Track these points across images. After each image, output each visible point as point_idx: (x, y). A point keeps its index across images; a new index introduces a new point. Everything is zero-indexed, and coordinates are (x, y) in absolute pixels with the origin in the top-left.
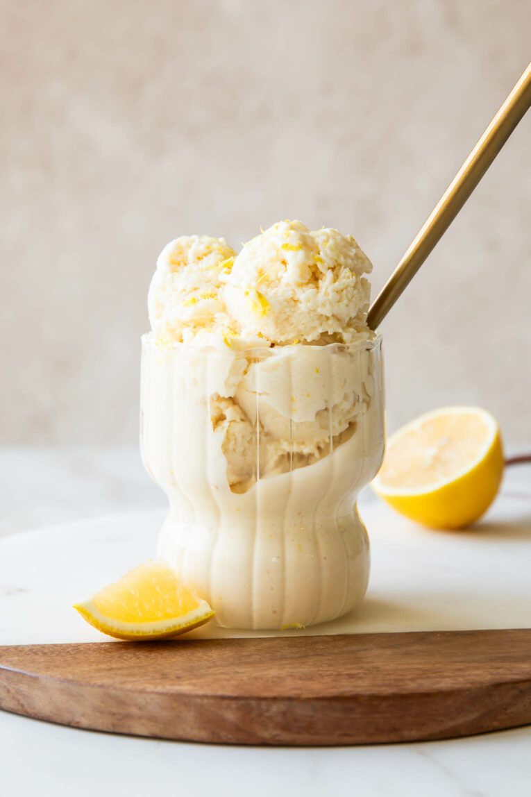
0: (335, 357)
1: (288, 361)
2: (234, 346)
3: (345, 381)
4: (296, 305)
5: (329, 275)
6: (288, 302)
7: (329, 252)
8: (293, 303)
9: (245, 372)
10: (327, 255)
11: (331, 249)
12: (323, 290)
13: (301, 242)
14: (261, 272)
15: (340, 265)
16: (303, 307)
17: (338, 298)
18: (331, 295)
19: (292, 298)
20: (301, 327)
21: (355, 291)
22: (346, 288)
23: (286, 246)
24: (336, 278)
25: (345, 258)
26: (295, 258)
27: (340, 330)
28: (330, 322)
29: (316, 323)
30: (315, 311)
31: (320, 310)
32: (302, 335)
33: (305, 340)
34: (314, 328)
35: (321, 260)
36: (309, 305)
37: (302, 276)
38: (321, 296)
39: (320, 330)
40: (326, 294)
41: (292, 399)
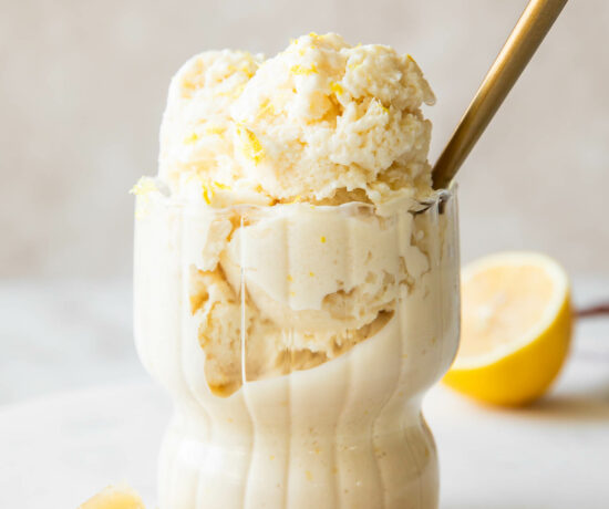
0: (355, 224)
1: (284, 226)
2: (215, 200)
3: (370, 254)
4: (302, 149)
5: (349, 109)
6: (290, 145)
7: (356, 78)
8: (298, 147)
9: (229, 239)
10: (351, 81)
11: (361, 74)
12: (339, 130)
13: (316, 64)
14: (266, 103)
15: (371, 96)
16: (310, 152)
17: (359, 142)
18: (350, 138)
19: (298, 140)
20: (308, 180)
21: (388, 134)
22: (374, 127)
23: (295, 69)
24: (358, 117)
25: (380, 87)
26: (307, 83)
27: (363, 186)
28: (351, 174)
29: (329, 175)
30: (327, 158)
31: (333, 158)
32: (312, 191)
33: (314, 197)
34: (326, 182)
35: (341, 90)
36: (318, 150)
37: (312, 109)
38: (334, 140)
39: (334, 185)
40: (343, 136)
41: (288, 278)
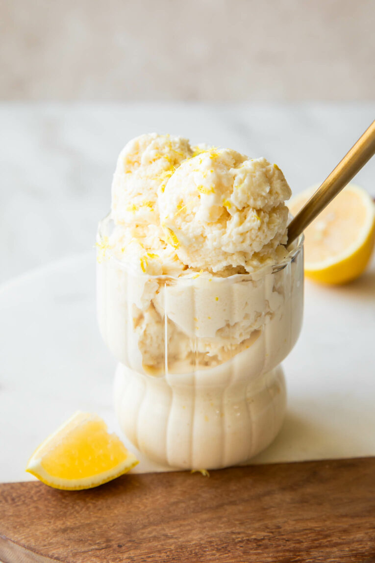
0: (237, 287)
1: (192, 290)
2: (148, 269)
3: (246, 303)
4: (204, 241)
5: (235, 217)
6: (196, 238)
7: (240, 195)
8: (201, 239)
9: (157, 292)
10: (236, 198)
11: (243, 192)
12: (228, 231)
13: (214, 186)
14: (181, 204)
15: (248, 206)
16: (209, 244)
17: (241, 240)
18: (235, 238)
19: (202, 235)
20: (208, 259)
21: (260, 234)
22: (251, 230)
23: (200, 188)
24: (241, 222)
25: (255, 200)
26: (207, 200)
27: (243, 264)
28: (235, 257)
29: (221, 257)
30: (220, 248)
31: (223, 249)
32: (210, 265)
33: (212, 270)
34: (219, 261)
35: (230, 205)
36: (215, 244)
37: (211, 216)
38: (225, 238)
39: (225, 264)
40: (230, 236)
41: (194, 319)
